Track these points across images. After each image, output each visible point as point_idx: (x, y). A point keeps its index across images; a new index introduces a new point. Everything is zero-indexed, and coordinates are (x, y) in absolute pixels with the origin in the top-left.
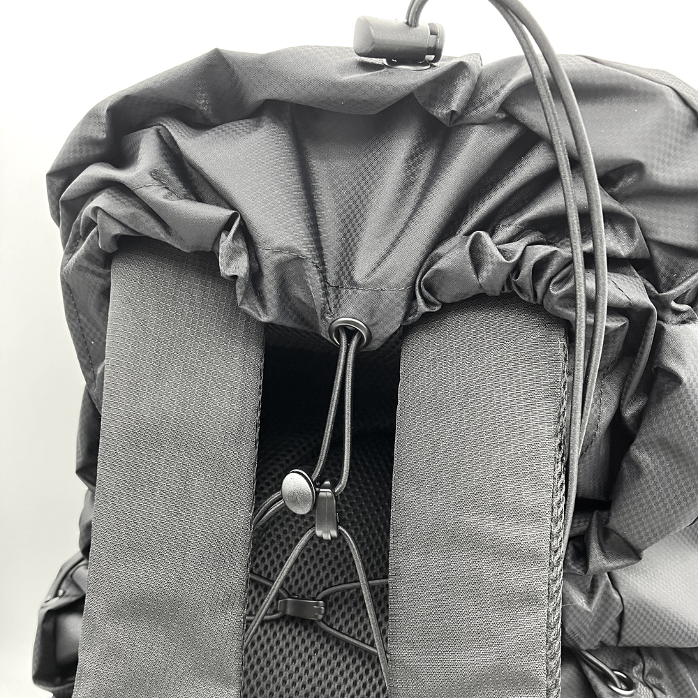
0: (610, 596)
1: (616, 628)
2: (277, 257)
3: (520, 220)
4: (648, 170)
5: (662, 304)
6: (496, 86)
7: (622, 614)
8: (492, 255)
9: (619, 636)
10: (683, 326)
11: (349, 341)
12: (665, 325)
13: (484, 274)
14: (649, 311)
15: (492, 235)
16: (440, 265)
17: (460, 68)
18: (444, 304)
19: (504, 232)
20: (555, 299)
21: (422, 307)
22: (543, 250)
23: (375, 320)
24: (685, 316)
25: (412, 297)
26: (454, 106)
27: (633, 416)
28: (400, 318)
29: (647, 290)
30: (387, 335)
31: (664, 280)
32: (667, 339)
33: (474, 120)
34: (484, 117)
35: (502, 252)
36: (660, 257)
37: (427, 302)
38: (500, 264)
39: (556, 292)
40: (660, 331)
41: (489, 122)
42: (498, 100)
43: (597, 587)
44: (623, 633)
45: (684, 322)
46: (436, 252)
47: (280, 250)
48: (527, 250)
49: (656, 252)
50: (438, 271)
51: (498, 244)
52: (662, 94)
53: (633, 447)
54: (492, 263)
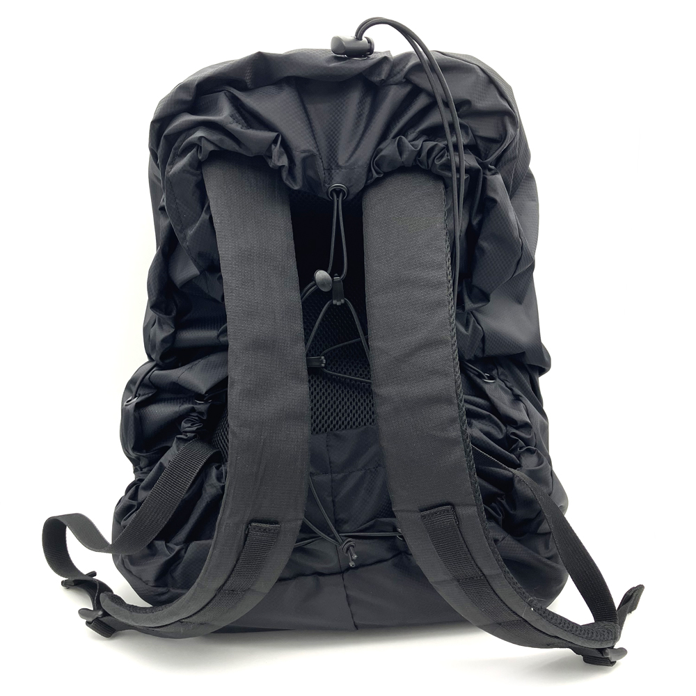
0: (476, 327)
1: (481, 346)
2: (303, 155)
3: (418, 130)
4: (473, 103)
5: (484, 166)
6: (401, 67)
7: (484, 337)
8: (408, 147)
9: (483, 350)
10: (494, 176)
11: (338, 197)
12: (487, 177)
13: (405, 156)
14: (479, 170)
15: (406, 137)
16: (382, 153)
17: (385, 59)
18: (384, 173)
19: (412, 135)
20: (438, 166)
21: (375, 175)
22: (431, 144)
23: (351, 184)
24: (493, 172)
25: (369, 170)
26: (383, 77)
27: (477, 224)
28: (364, 181)
29: (477, 160)
30: (357, 191)
31: (483, 155)
32: (488, 183)
33: (392, 83)
34: (397, 82)
35: (412, 145)
36: (481, 144)
37: (378, 173)
38: (413, 151)
39: (438, 163)
40: (485, 179)
41: (399, 84)
42: (403, 74)
43: (470, 322)
44: (486, 348)
45: (494, 174)
46: (379, 147)
47: (304, 151)
48: (424, 145)
49: (479, 142)
50: (383, 156)
51: (409, 142)
52: (474, 68)
53: (479, 240)
54: (408, 151)
